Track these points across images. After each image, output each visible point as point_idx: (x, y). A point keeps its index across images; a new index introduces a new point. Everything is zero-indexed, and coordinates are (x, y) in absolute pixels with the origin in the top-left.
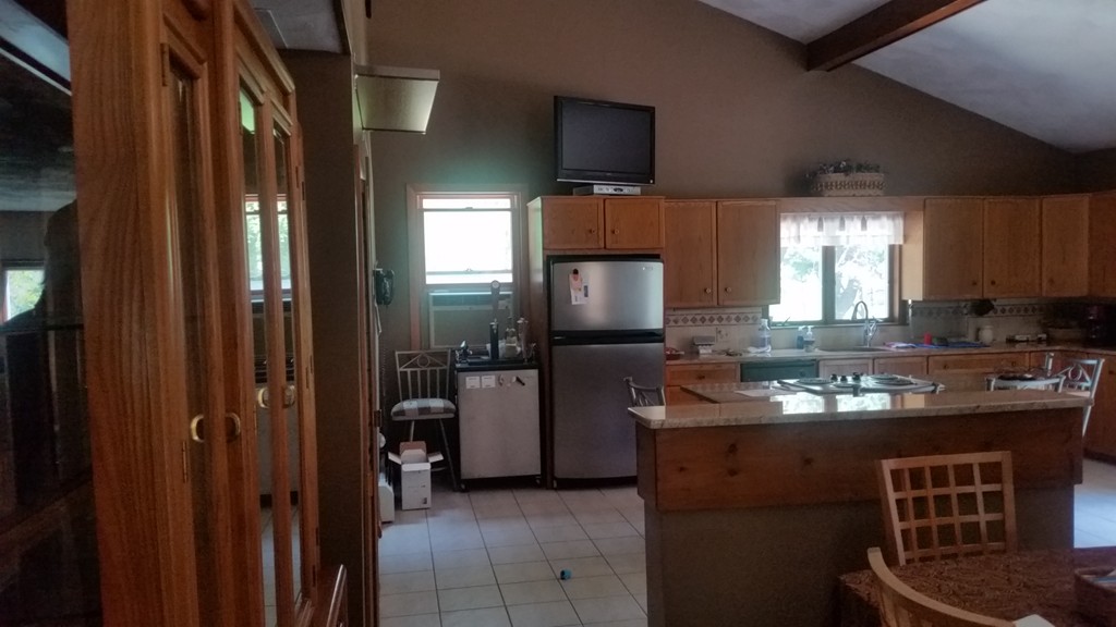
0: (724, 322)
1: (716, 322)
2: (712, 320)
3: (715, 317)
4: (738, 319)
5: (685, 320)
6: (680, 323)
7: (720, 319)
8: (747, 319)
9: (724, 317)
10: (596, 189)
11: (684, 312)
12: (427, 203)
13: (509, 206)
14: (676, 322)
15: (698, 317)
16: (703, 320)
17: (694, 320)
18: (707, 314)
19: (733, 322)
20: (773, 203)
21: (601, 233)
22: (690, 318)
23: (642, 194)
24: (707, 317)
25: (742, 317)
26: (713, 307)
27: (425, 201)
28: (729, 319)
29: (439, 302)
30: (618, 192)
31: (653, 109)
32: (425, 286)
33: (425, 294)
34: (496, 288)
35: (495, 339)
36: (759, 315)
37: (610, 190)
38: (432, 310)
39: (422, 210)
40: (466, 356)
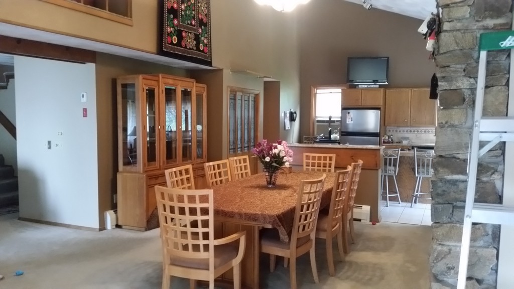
1: (416, 132)
2: (414, 131)
3: (416, 130)
4: (425, 132)
5: (404, 131)
6: (402, 132)
7: (418, 131)
8: (429, 132)
9: (419, 130)
11: (403, 128)
12: (319, 91)
14: (400, 131)
15: (409, 130)
16: (411, 131)
17: (407, 131)
18: (412, 129)
19: (423, 133)
21: (360, 101)
22: (405, 130)
23: (379, 87)
24: (412, 130)
25: (427, 131)
26: (408, 127)
27: (318, 90)
28: (421, 131)
29: (318, 121)
30: (369, 87)
31: (388, 58)
32: (316, 117)
33: (315, 119)
34: (330, 118)
35: (330, 133)
36: (434, 131)
37: (366, 86)
38: (317, 124)
39: (316, 93)
40: (322, 138)
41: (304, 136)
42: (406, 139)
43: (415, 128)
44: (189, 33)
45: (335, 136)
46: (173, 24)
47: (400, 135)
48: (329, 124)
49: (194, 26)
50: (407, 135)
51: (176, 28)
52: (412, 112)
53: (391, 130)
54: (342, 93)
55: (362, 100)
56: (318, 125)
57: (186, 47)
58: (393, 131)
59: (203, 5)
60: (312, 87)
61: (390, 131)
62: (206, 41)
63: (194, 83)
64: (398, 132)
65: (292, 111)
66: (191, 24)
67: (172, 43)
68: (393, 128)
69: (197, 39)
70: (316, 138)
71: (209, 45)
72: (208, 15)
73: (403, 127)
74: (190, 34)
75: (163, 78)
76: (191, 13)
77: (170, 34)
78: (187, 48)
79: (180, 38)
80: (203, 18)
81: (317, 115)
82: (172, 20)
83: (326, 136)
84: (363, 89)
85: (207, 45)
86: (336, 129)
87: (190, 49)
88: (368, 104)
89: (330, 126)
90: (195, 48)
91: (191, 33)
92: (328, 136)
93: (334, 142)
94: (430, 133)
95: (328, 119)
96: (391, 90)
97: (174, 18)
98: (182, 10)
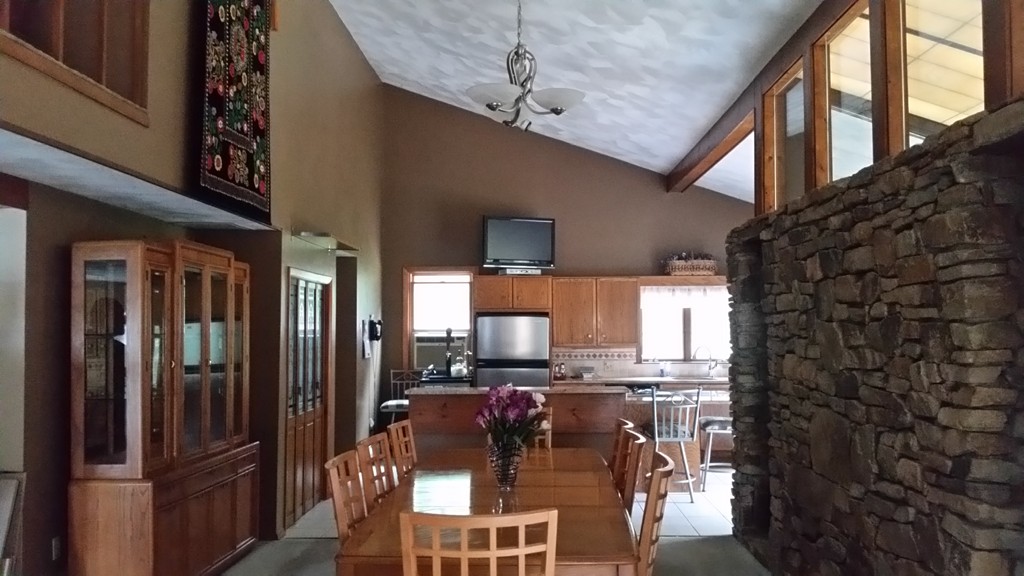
0: (610, 358)
1: (604, 358)
2: (601, 356)
3: (603, 354)
4: (619, 356)
6: (579, 358)
7: (607, 356)
8: (625, 356)
9: (609, 354)
10: (508, 272)
12: (417, 279)
13: (469, 280)
14: (576, 356)
16: (594, 356)
17: (588, 356)
18: (597, 351)
19: (616, 358)
20: (635, 280)
21: (510, 299)
22: (585, 354)
23: (543, 274)
24: (598, 354)
25: (623, 355)
26: (591, 347)
27: (416, 277)
29: (420, 340)
30: (524, 272)
31: (553, 220)
32: (413, 330)
33: (412, 335)
34: (449, 332)
35: (449, 364)
36: (634, 354)
37: (519, 272)
38: (416, 345)
39: (413, 283)
40: (432, 374)
41: (392, 371)
42: (590, 370)
43: (602, 350)
44: (239, 148)
45: (459, 368)
46: (217, 128)
47: (577, 364)
48: (448, 345)
49: (246, 135)
50: (588, 363)
51: (221, 136)
52: (599, 319)
53: (561, 354)
54: (471, 283)
55: (515, 299)
56: (419, 348)
57: (233, 181)
58: (564, 356)
59: (259, 90)
60: (405, 271)
61: (558, 356)
62: (262, 169)
63: (233, 260)
64: (573, 358)
65: (372, 319)
66: (242, 131)
67: (213, 171)
68: (563, 350)
69: (250, 163)
70: (420, 374)
71: (266, 178)
72: (265, 114)
73: (581, 348)
74: (240, 153)
75: (182, 247)
76: (242, 107)
77: (212, 150)
78: (235, 183)
79: (227, 160)
80: (259, 118)
81: (415, 328)
82: (215, 119)
83: (440, 369)
84: (514, 276)
85: (263, 176)
86: (459, 354)
87: (240, 184)
88: (528, 306)
89: (448, 348)
90: (247, 183)
91: (241, 150)
92: (445, 368)
93: (459, 380)
94: (628, 358)
95: (445, 335)
96: (562, 280)
97: (217, 115)
98: (230, 100)
